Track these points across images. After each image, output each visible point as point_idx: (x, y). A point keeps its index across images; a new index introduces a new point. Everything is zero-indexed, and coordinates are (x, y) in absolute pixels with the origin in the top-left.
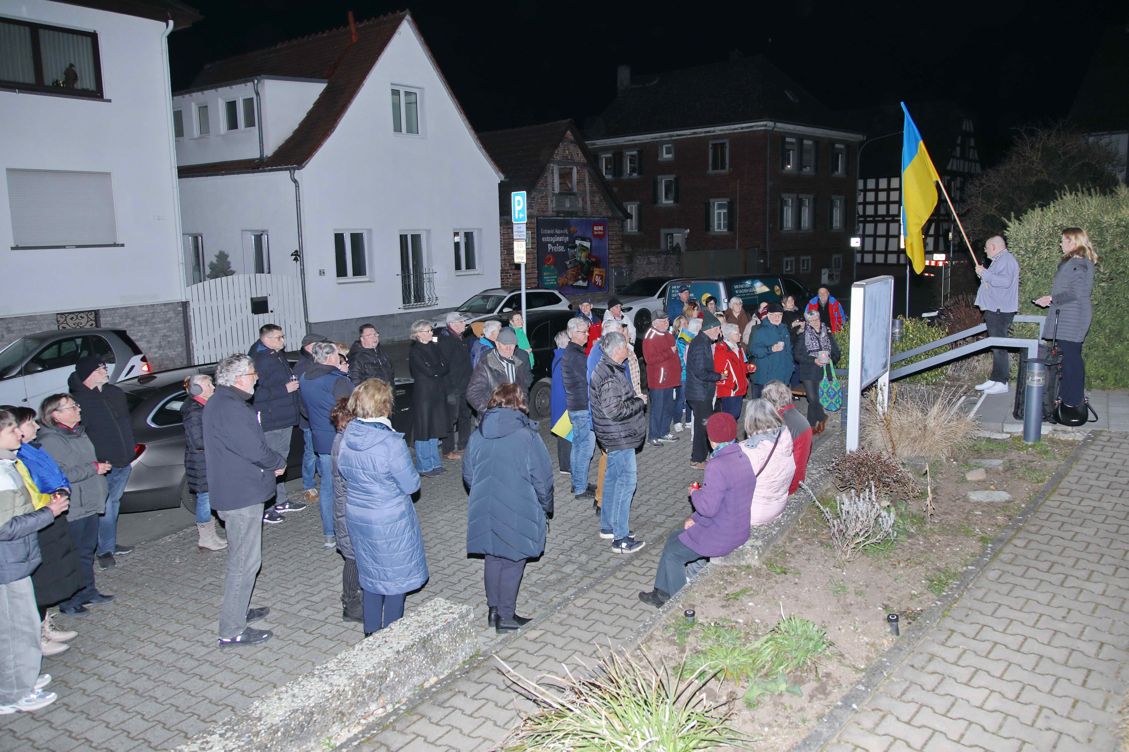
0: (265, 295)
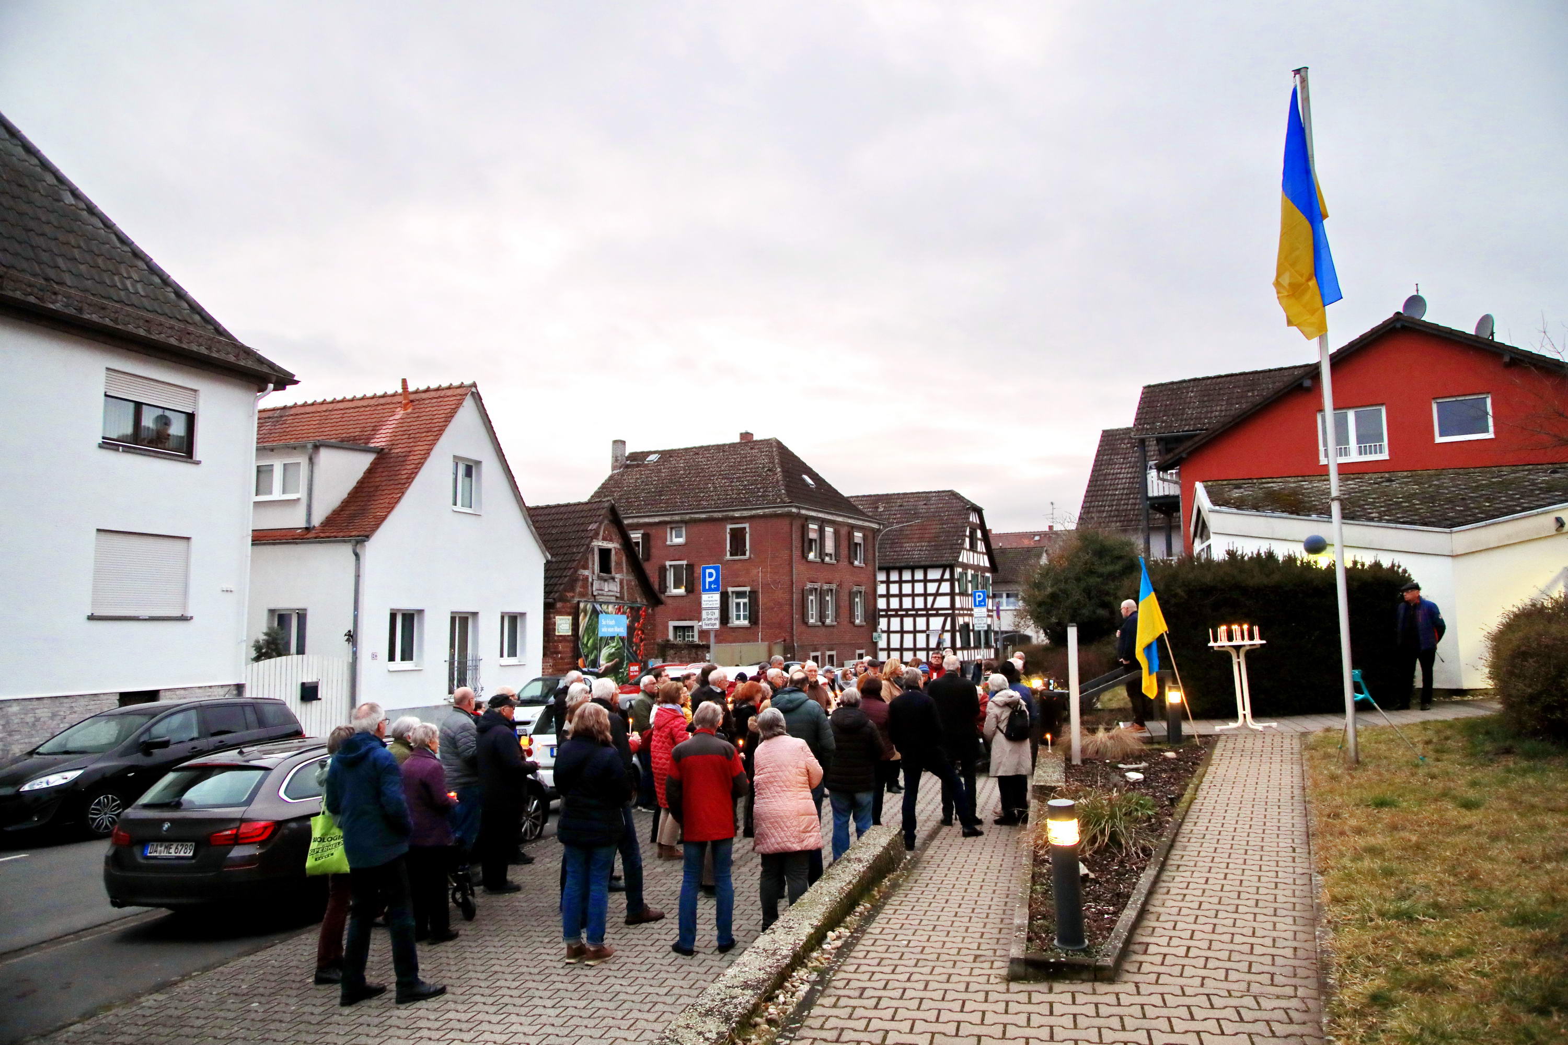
0: (315, 680)
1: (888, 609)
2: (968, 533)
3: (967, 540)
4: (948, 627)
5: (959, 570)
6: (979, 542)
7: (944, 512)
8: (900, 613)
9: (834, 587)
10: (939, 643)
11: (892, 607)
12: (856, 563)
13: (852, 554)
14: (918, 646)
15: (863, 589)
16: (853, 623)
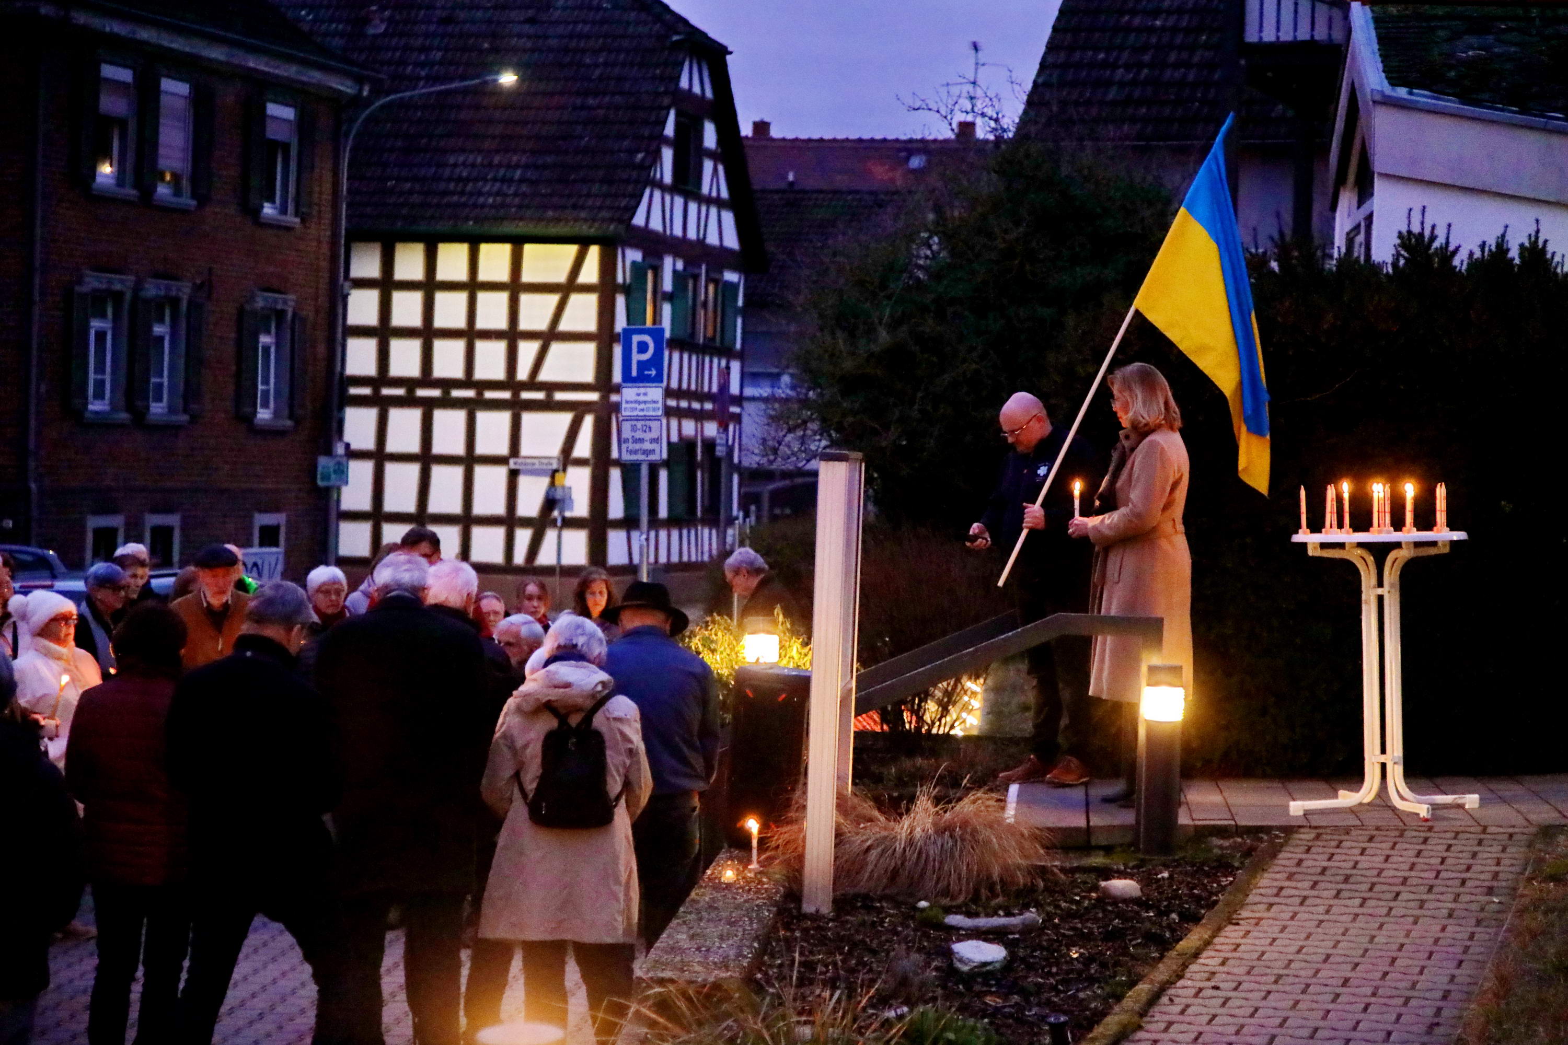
1: (383, 378)
2: (669, 130)
3: (667, 155)
4: (583, 447)
5: (634, 255)
6: (708, 165)
7: (596, 52)
8: (421, 393)
9: (184, 291)
10: (550, 503)
11: (396, 370)
12: (268, 210)
13: (255, 181)
14: (479, 509)
15: (289, 302)
16: (248, 418)
